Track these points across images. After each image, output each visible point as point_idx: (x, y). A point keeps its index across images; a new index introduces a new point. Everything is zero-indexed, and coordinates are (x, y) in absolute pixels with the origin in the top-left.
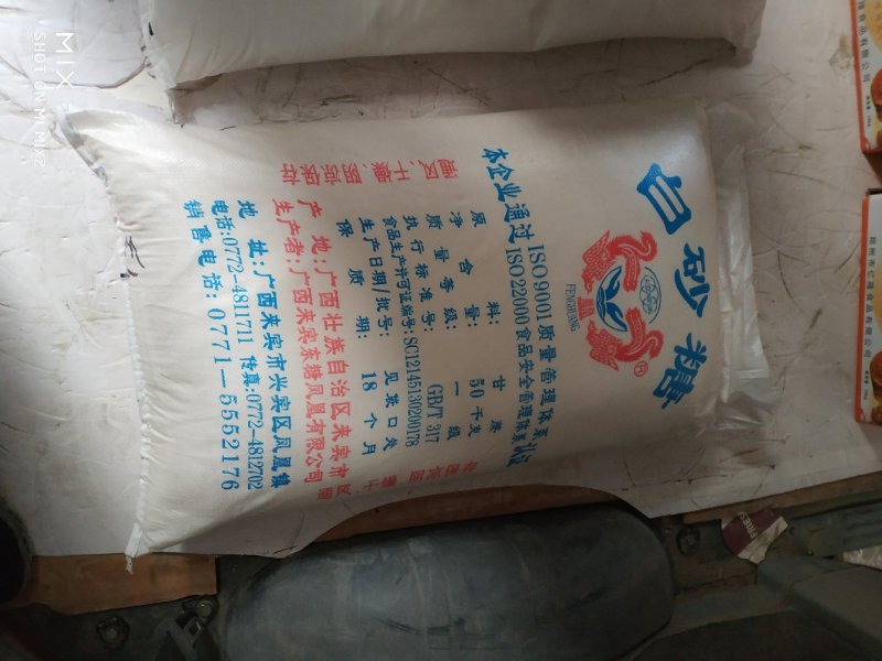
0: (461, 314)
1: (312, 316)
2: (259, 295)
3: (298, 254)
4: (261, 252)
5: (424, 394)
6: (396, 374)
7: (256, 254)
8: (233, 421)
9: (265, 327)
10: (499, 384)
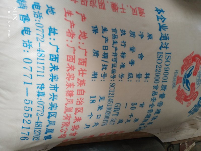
0: (135, 76)
1: (74, 68)
2: (50, 55)
3: (72, 38)
4: (55, 33)
5: (113, 107)
6: (104, 97)
7: (52, 34)
8: (30, 112)
9: (51, 71)
10: (142, 105)
